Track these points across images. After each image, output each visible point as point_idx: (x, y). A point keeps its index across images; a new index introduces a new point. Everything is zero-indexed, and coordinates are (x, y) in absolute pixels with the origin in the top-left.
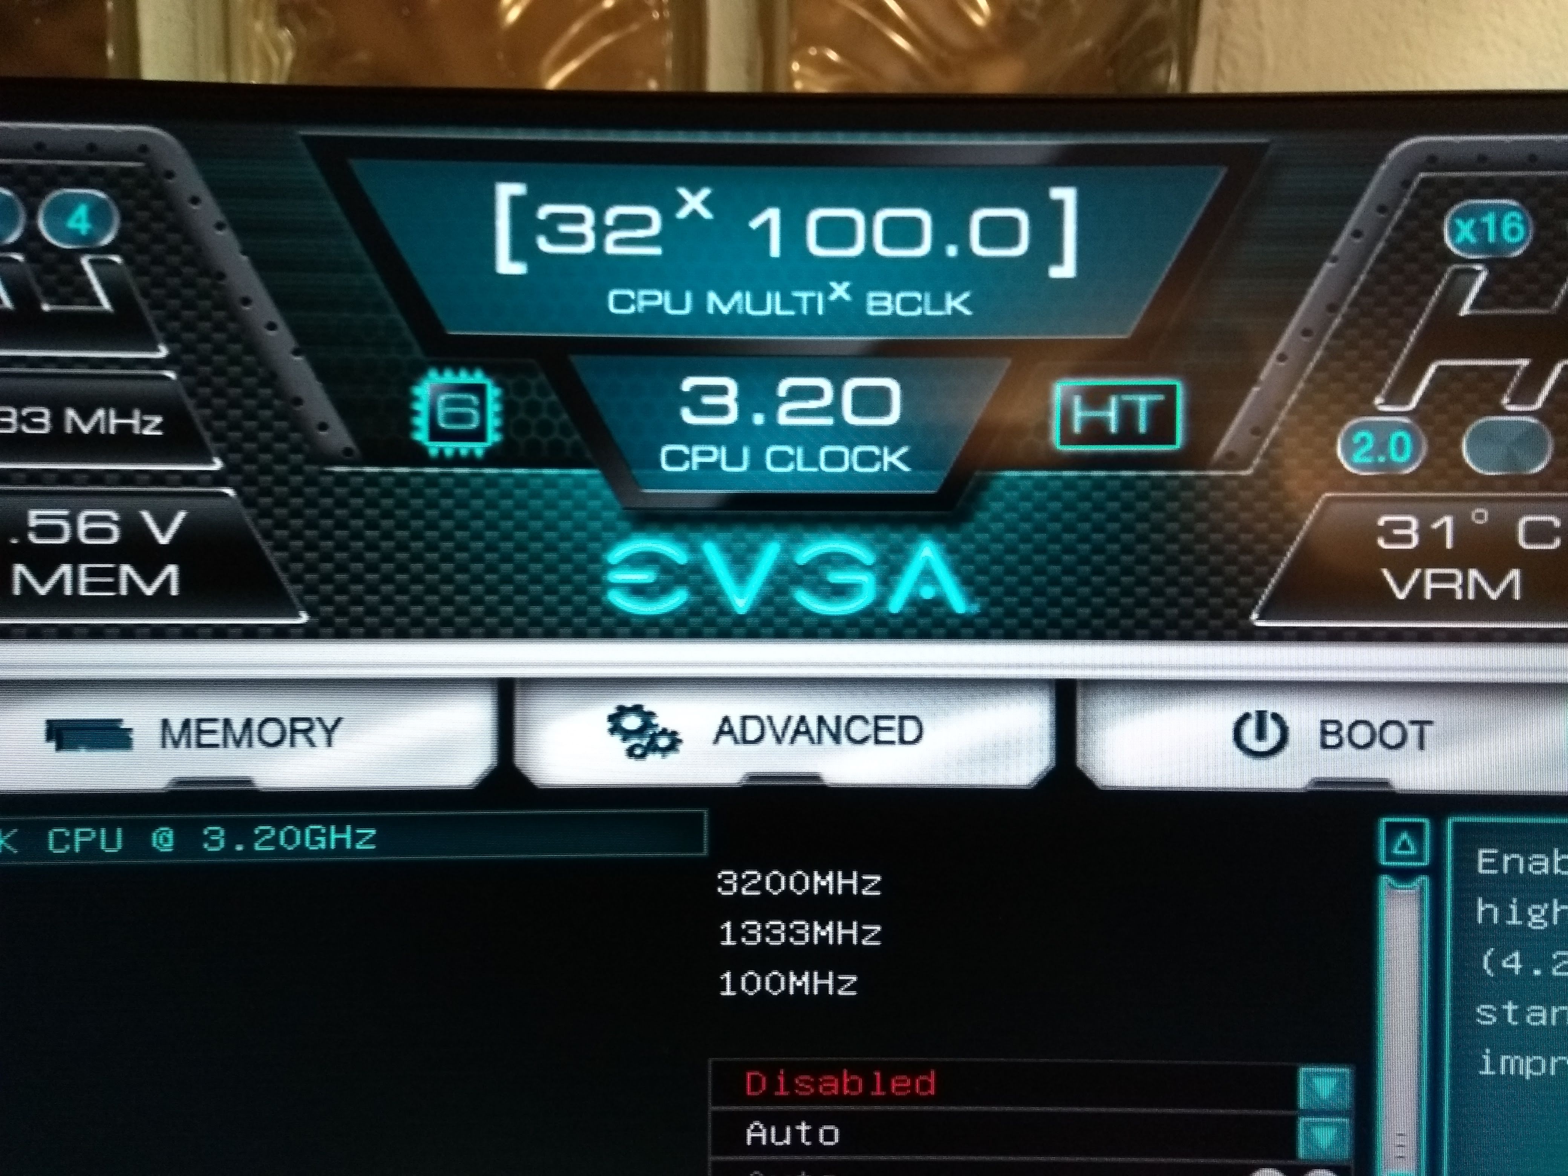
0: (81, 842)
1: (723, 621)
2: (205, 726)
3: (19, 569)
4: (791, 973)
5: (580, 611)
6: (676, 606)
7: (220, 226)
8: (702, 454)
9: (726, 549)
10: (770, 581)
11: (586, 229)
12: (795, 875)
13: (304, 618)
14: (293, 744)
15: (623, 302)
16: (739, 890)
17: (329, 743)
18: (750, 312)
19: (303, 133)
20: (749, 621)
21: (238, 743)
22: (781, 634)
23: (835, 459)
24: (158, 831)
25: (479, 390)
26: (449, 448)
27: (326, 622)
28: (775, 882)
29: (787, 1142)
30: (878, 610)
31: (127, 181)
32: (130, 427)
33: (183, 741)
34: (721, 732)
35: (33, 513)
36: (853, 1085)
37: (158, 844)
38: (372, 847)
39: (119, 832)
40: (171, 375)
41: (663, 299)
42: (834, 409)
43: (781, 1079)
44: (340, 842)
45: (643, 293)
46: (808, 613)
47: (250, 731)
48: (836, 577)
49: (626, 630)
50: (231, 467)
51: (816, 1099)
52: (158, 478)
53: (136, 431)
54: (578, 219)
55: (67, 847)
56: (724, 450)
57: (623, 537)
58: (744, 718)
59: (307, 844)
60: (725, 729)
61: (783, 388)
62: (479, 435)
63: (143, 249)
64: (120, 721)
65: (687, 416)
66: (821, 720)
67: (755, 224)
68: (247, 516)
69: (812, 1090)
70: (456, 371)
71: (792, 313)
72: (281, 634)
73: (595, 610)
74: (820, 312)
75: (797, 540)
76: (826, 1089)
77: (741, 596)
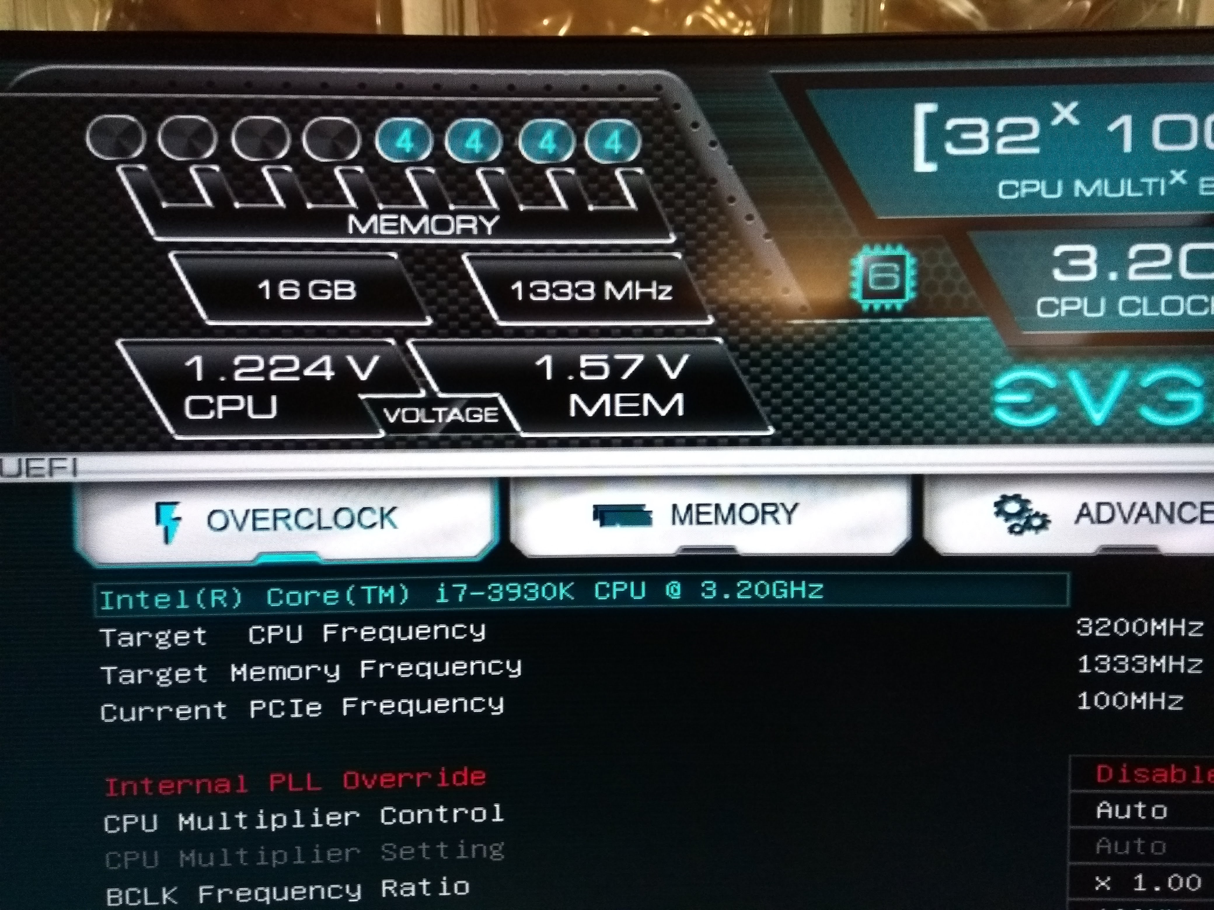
0: (617, 592)
1: (1084, 430)
2: (702, 509)
3: (574, 398)
4: (1133, 694)
5: (973, 425)
6: (1047, 419)
7: (713, 144)
8: (1068, 303)
9: (1086, 376)
10: (1120, 400)
11: (983, 136)
12: (1137, 621)
13: (771, 431)
14: (763, 522)
15: (1009, 190)
16: (1094, 632)
17: (789, 521)
18: (1108, 194)
19: (772, 71)
20: (1103, 430)
21: (725, 521)
22: (1128, 441)
23: (1173, 306)
24: (670, 584)
25: (900, 260)
26: (877, 304)
27: (787, 434)
28: (1122, 627)
29: (1128, 816)
30: (1204, 421)
31: (647, 112)
32: (650, 294)
33: (688, 519)
34: (1081, 515)
35: (583, 358)
36: (1178, 776)
37: (670, 593)
38: (821, 597)
39: (643, 584)
40: (678, 255)
41: (1040, 186)
42: (1173, 267)
43: (1124, 771)
44: (798, 593)
45: (1024, 183)
46: (1149, 424)
47: (734, 512)
48: (1173, 396)
49: (1009, 438)
50: (720, 323)
51: (1151, 785)
52: (669, 331)
53: (654, 297)
54: (977, 128)
55: (608, 595)
56: (1086, 300)
57: (1007, 368)
58: (1099, 505)
59: (774, 594)
60: (1084, 512)
61: (1132, 252)
62: (899, 293)
63: (659, 163)
64: (644, 505)
65: (1058, 275)
66: (1159, 505)
67: (1112, 128)
68: (731, 357)
69: (1147, 779)
70: (883, 247)
71: (1140, 194)
72: (755, 442)
73: (985, 423)
74: (1163, 193)
75: (1143, 369)
76: (1158, 778)
77: (1098, 411)
